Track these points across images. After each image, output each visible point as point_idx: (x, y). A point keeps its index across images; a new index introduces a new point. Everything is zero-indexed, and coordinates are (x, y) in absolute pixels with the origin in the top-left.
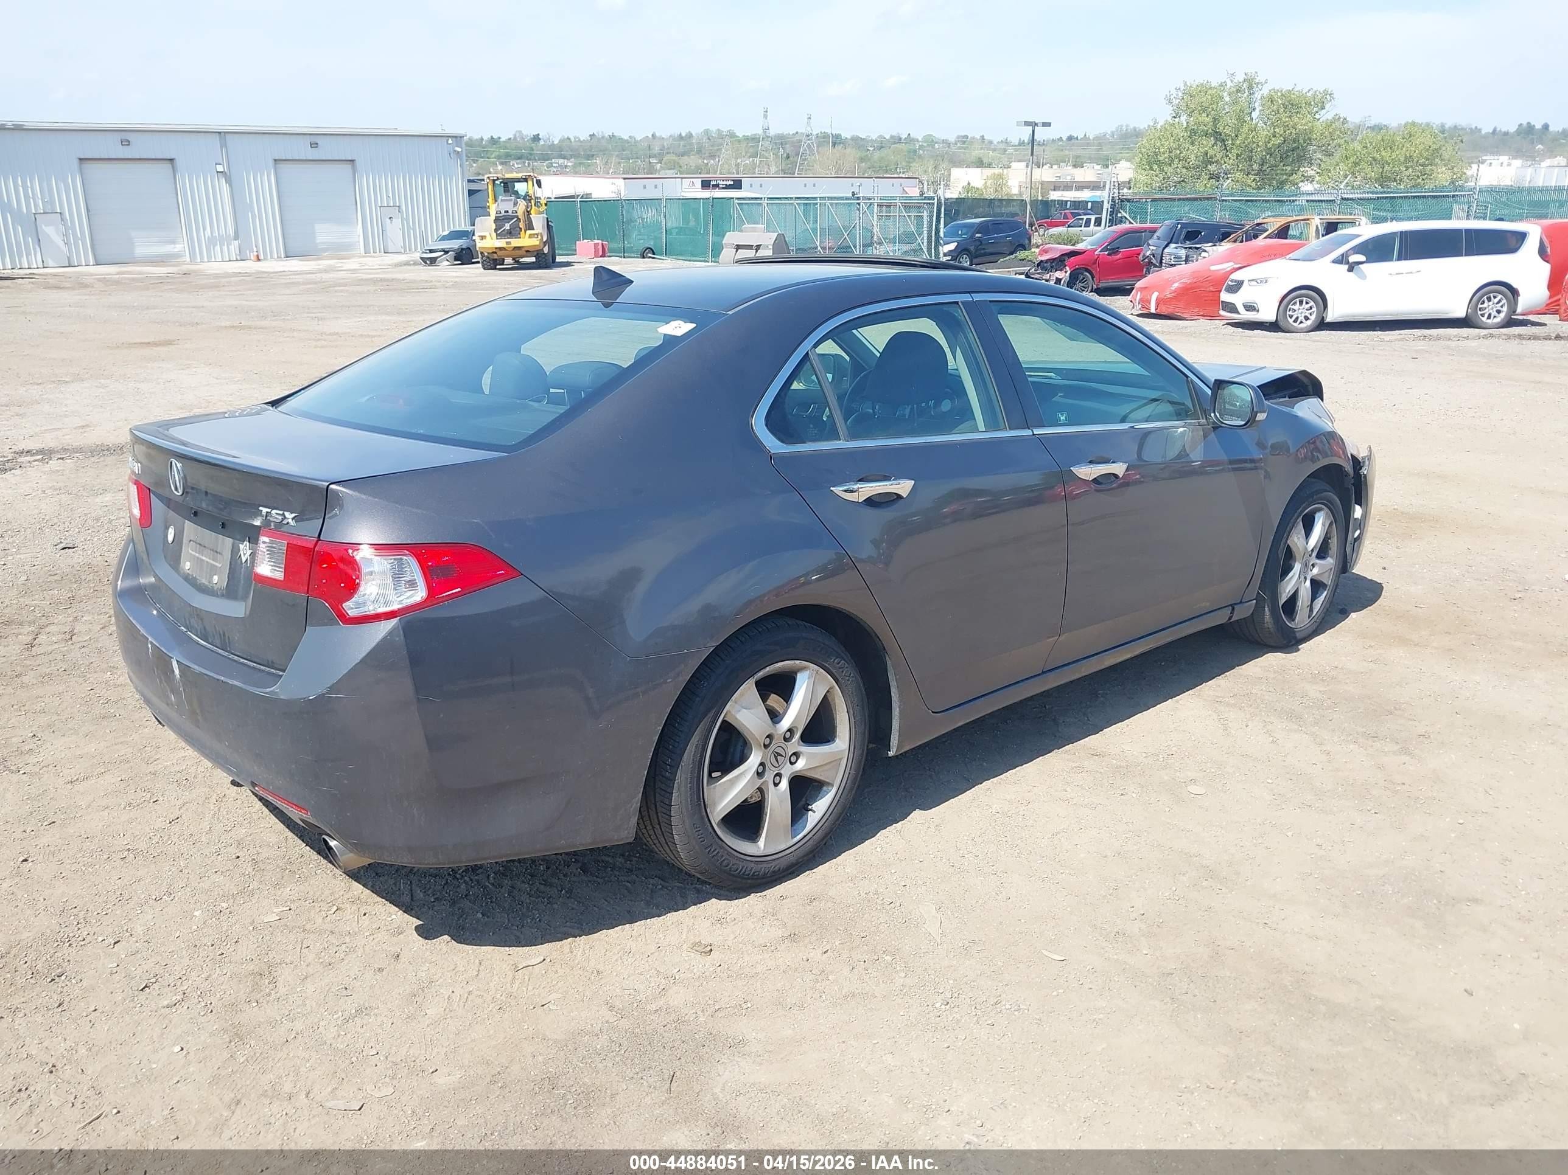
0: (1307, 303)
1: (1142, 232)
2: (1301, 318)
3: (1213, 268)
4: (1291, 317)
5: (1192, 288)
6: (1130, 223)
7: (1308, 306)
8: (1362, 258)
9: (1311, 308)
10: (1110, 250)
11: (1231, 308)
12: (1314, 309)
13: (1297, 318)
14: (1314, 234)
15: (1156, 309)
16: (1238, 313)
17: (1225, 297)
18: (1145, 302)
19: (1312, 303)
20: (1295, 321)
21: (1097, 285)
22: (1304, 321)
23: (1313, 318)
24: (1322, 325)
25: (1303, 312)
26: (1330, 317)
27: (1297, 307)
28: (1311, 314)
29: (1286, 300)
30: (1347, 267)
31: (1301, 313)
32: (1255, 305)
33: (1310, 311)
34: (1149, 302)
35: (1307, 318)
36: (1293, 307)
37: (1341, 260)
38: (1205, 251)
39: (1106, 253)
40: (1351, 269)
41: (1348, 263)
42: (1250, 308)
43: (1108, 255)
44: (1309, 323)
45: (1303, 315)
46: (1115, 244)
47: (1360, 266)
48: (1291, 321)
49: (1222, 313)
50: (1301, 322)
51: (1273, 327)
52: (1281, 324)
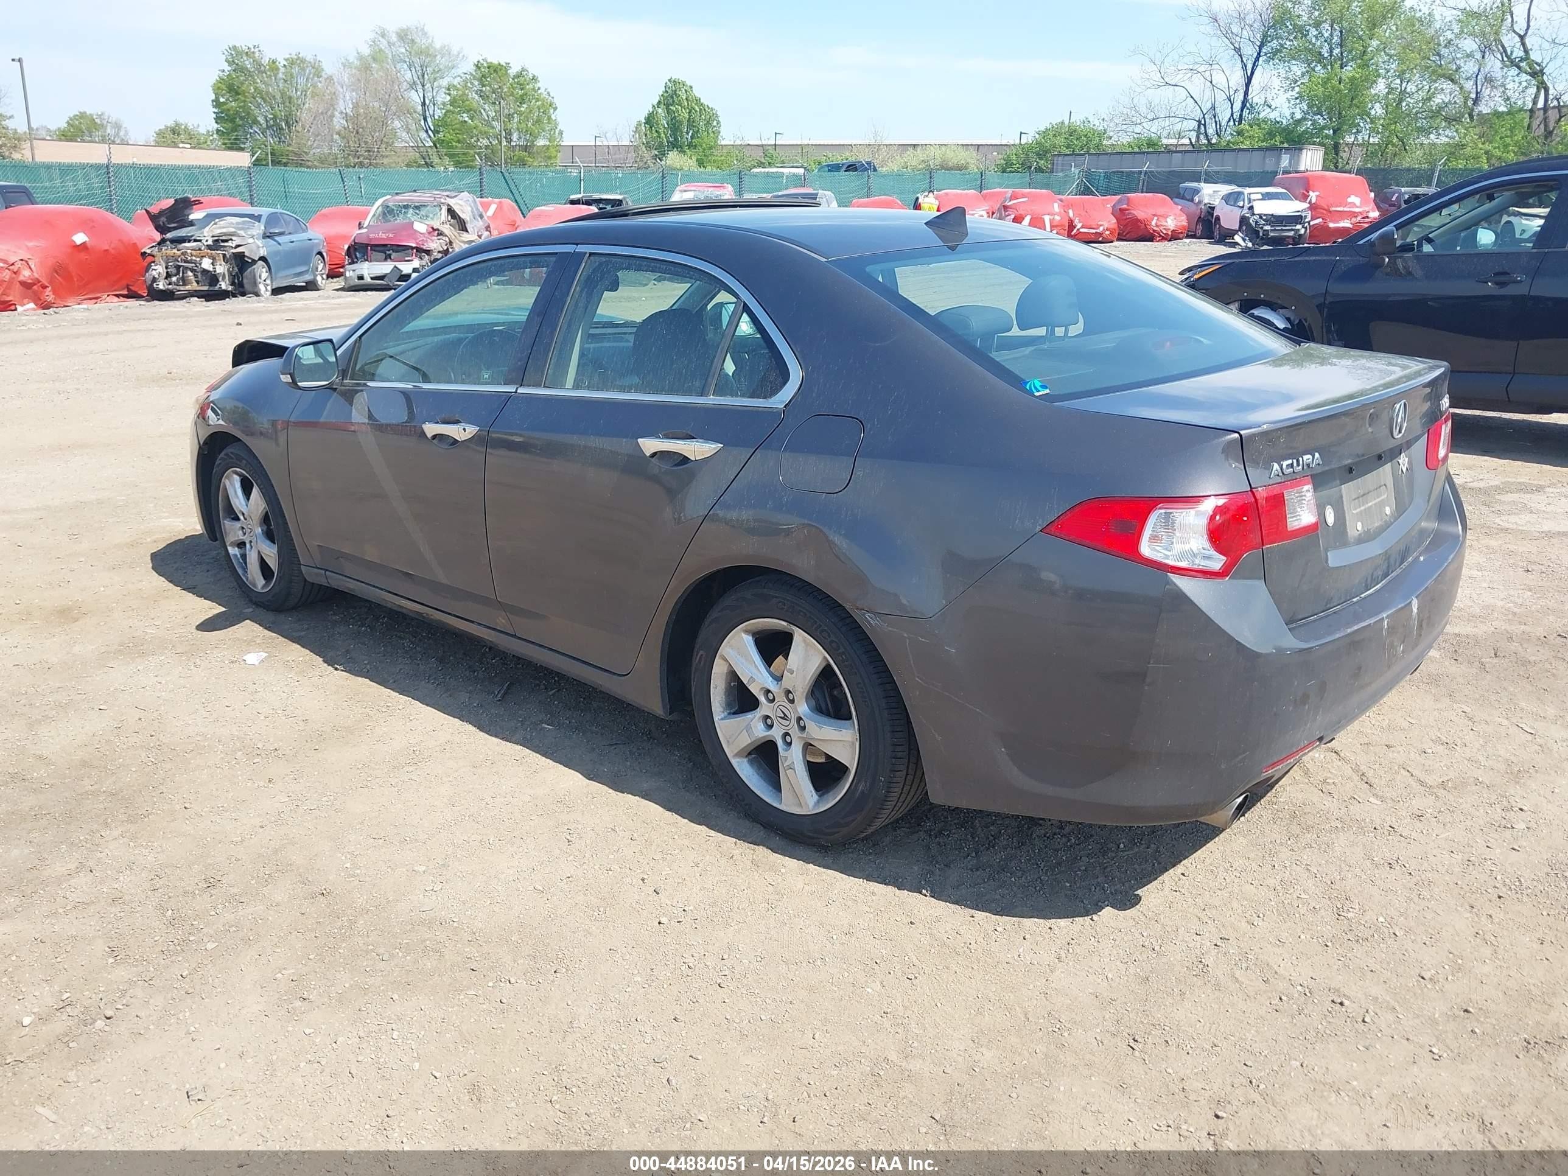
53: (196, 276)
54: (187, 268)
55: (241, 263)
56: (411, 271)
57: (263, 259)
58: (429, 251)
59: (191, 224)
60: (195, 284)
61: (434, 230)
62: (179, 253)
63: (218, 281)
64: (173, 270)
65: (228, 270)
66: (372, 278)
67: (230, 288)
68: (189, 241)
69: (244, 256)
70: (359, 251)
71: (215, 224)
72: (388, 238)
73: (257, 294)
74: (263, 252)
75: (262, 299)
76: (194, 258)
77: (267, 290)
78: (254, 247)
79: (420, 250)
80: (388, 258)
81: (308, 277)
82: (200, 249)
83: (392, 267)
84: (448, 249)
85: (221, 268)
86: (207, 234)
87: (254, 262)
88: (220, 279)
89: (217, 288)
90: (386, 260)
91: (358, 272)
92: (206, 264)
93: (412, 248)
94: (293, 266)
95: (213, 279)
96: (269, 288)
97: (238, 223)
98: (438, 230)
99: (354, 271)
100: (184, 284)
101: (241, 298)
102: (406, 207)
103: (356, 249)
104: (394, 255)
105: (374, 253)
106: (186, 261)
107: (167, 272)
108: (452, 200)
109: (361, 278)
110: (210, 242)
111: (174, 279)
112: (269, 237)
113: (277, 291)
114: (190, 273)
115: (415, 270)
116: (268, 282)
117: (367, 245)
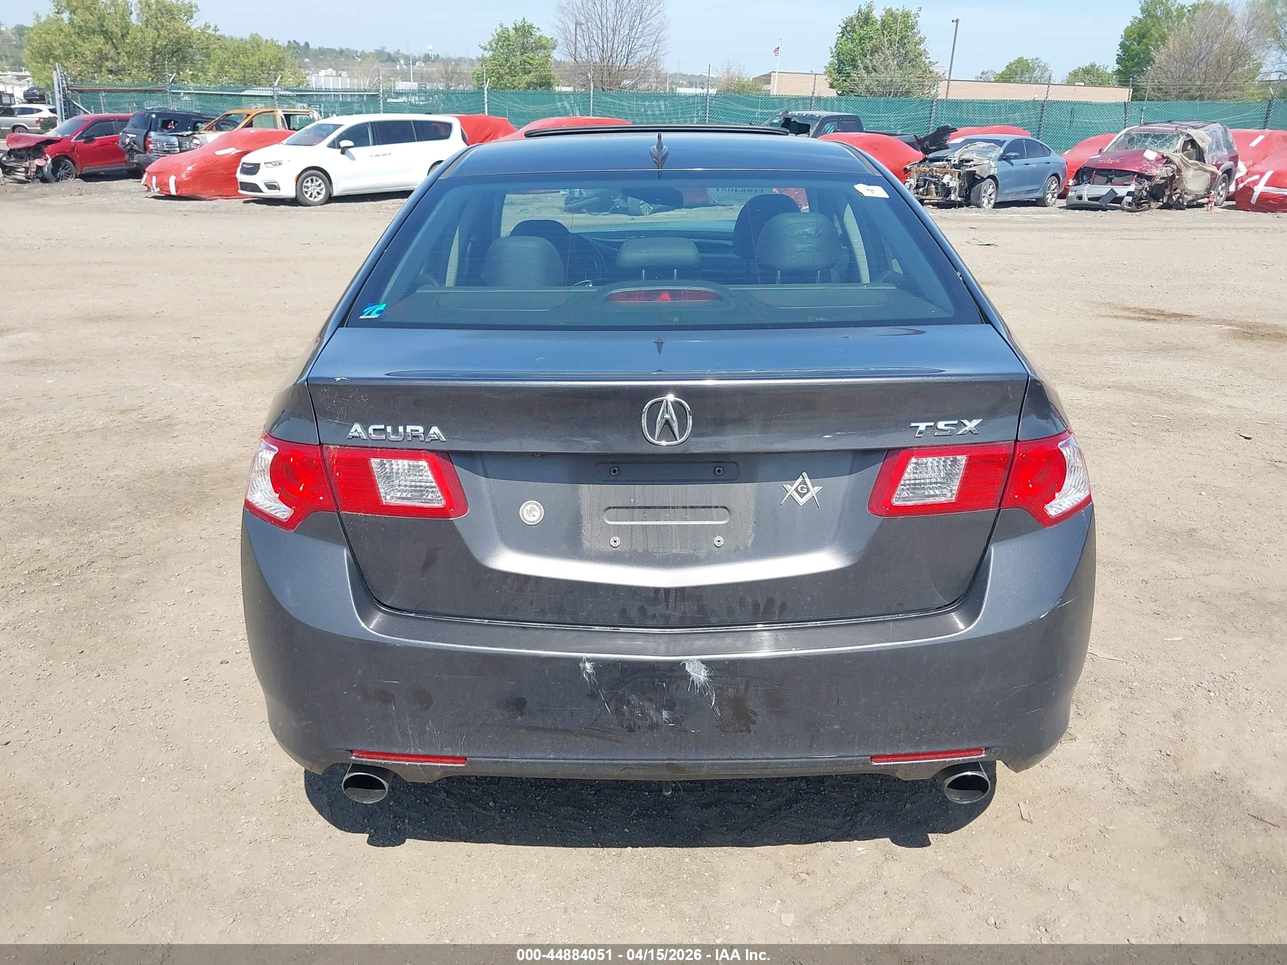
0: (317, 181)
1: (112, 121)
2: (315, 194)
3: (219, 153)
4: (306, 193)
5: (205, 172)
6: (85, 113)
7: (317, 183)
8: (351, 143)
9: (320, 185)
10: (85, 138)
11: (254, 188)
12: (323, 186)
13: (311, 194)
14: (281, 124)
15: (177, 192)
16: (261, 191)
17: (241, 177)
18: (163, 185)
19: (320, 181)
20: (311, 196)
21: (81, 172)
22: (317, 196)
23: (323, 192)
24: (331, 199)
25: (315, 190)
26: (335, 193)
27: (309, 184)
28: (321, 190)
29: (301, 178)
30: (340, 150)
31: (314, 190)
32: (276, 184)
33: (320, 188)
34: (167, 185)
35: (319, 193)
36: (306, 184)
37: (334, 145)
38: (196, 138)
39: (83, 140)
40: (343, 153)
41: (339, 147)
42: (271, 187)
43: (85, 142)
44: (321, 197)
45: (316, 191)
46: (89, 133)
47: (349, 150)
48: (307, 196)
49: (241, 192)
50: (315, 197)
51: (294, 202)
52: (301, 199)
53: (936, 188)
54: (931, 182)
55: (972, 181)
56: (1125, 195)
57: (992, 177)
58: (1151, 177)
59: (947, 148)
60: (935, 195)
61: (1163, 157)
62: (928, 169)
63: (951, 193)
64: (922, 183)
65: (960, 185)
66: (1089, 199)
67: (959, 199)
68: (943, 161)
69: (975, 174)
70: (1084, 174)
71: (967, 148)
72: (1114, 164)
73: (979, 206)
74: (993, 172)
75: (981, 210)
76: (938, 174)
77: (989, 203)
78: (986, 167)
79: (1141, 176)
80: (1109, 181)
81: (1038, 195)
82: (945, 167)
83: (1110, 189)
84: (1174, 176)
85: (954, 183)
86: (955, 157)
87: (983, 179)
88: (952, 192)
89: (948, 198)
90: (1107, 183)
91: (1078, 193)
92: (946, 179)
93: (1134, 173)
94: (1025, 184)
95: (947, 191)
96: (992, 202)
97: (983, 148)
98: (1168, 158)
99: (1075, 191)
100: (927, 195)
101: (965, 208)
102: (1146, 136)
103: (1084, 173)
104: (1116, 179)
105: (1098, 177)
106: (932, 177)
107: (917, 185)
108: (1195, 131)
109: (1080, 198)
110: (957, 162)
111: (921, 190)
112: (1004, 159)
113: (998, 205)
114: (933, 186)
115: (1129, 194)
116: (993, 196)
117: (1093, 169)
